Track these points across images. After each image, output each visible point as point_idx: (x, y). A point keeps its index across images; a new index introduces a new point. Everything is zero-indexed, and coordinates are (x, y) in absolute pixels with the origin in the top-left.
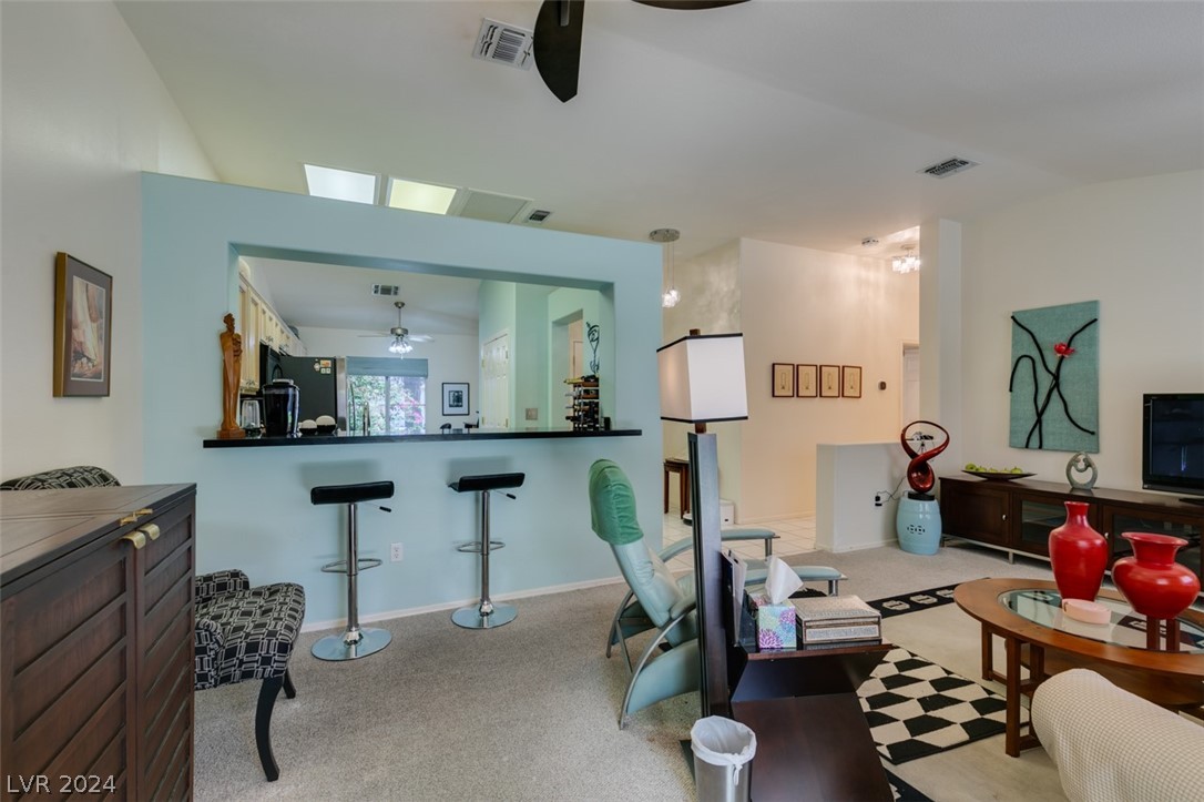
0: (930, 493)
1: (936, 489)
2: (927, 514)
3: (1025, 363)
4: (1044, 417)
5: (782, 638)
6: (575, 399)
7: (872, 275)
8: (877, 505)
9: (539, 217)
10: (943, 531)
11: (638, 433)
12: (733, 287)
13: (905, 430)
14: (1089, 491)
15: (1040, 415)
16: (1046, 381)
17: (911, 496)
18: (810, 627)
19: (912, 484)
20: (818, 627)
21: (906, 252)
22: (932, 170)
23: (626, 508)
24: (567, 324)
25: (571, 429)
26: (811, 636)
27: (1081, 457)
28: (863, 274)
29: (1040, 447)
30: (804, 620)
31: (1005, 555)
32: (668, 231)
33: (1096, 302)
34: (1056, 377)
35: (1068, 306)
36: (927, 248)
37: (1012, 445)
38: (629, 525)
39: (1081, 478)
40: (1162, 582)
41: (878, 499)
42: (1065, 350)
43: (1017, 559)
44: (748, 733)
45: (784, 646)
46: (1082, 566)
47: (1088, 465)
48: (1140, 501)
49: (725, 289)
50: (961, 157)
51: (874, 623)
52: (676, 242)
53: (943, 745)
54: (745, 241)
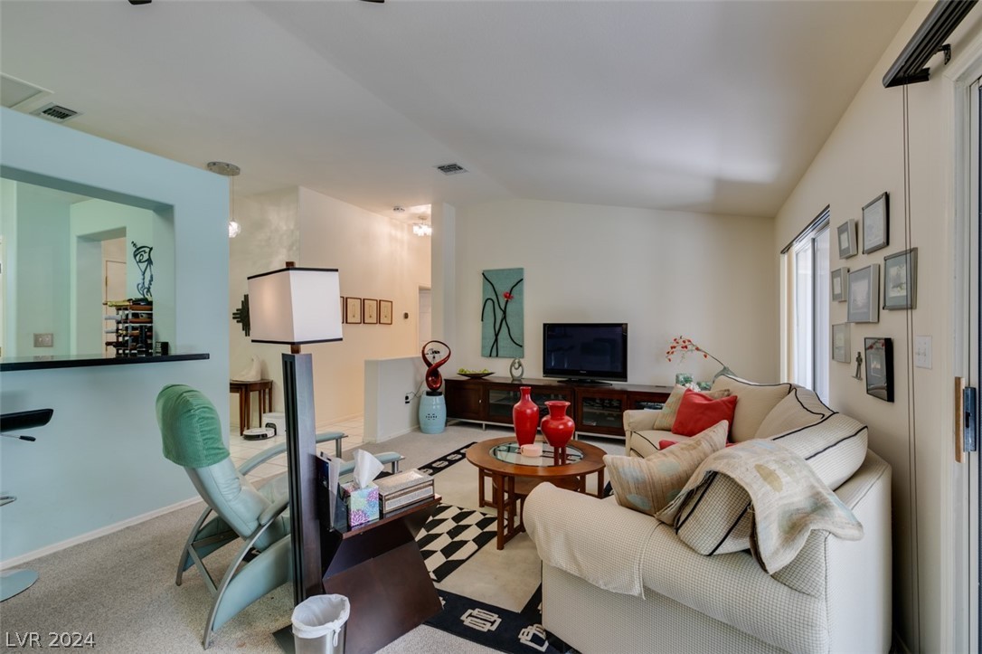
0: (439, 390)
1: (442, 389)
2: (438, 404)
3: (489, 302)
4: (499, 337)
5: (368, 514)
6: (118, 322)
7: (399, 234)
8: (407, 402)
9: (59, 113)
10: (447, 416)
11: (205, 357)
12: (292, 227)
13: (424, 348)
14: (520, 380)
15: (497, 335)
16: (499, 315)
17: (428, 394)
18: (389, 499)
19: (429, 385)
20: (394, 498)
21: (421, 221)
22: (442, 168)
23: (210, 430)
24: (99, 240)
25: (114, 356)
26: (389, 507)
27: (517, 361)
28: (393, 232)
29: (497, 356)
30: (384, 495)
31: (480, 426)
32: (228, 165)
33: (522, 269)
34: (504, 312)
35: (510, 270)
36: (436, 220)
37: (483, 355)
38: (215, 446)
39: (517, 373)
40: (561, 427)
41: (407, 398)
42: (509, 296)
43: (488, 427)
44: (342, 600)
45: (370, 519)
46: (528, 425)
47: (520, 365)
48: (542, 384)
49: (285, 228)
50: (459, 164)
51: (430, 485)
52: (236, 177)
53: (464, 558)
54: (303, 191)
